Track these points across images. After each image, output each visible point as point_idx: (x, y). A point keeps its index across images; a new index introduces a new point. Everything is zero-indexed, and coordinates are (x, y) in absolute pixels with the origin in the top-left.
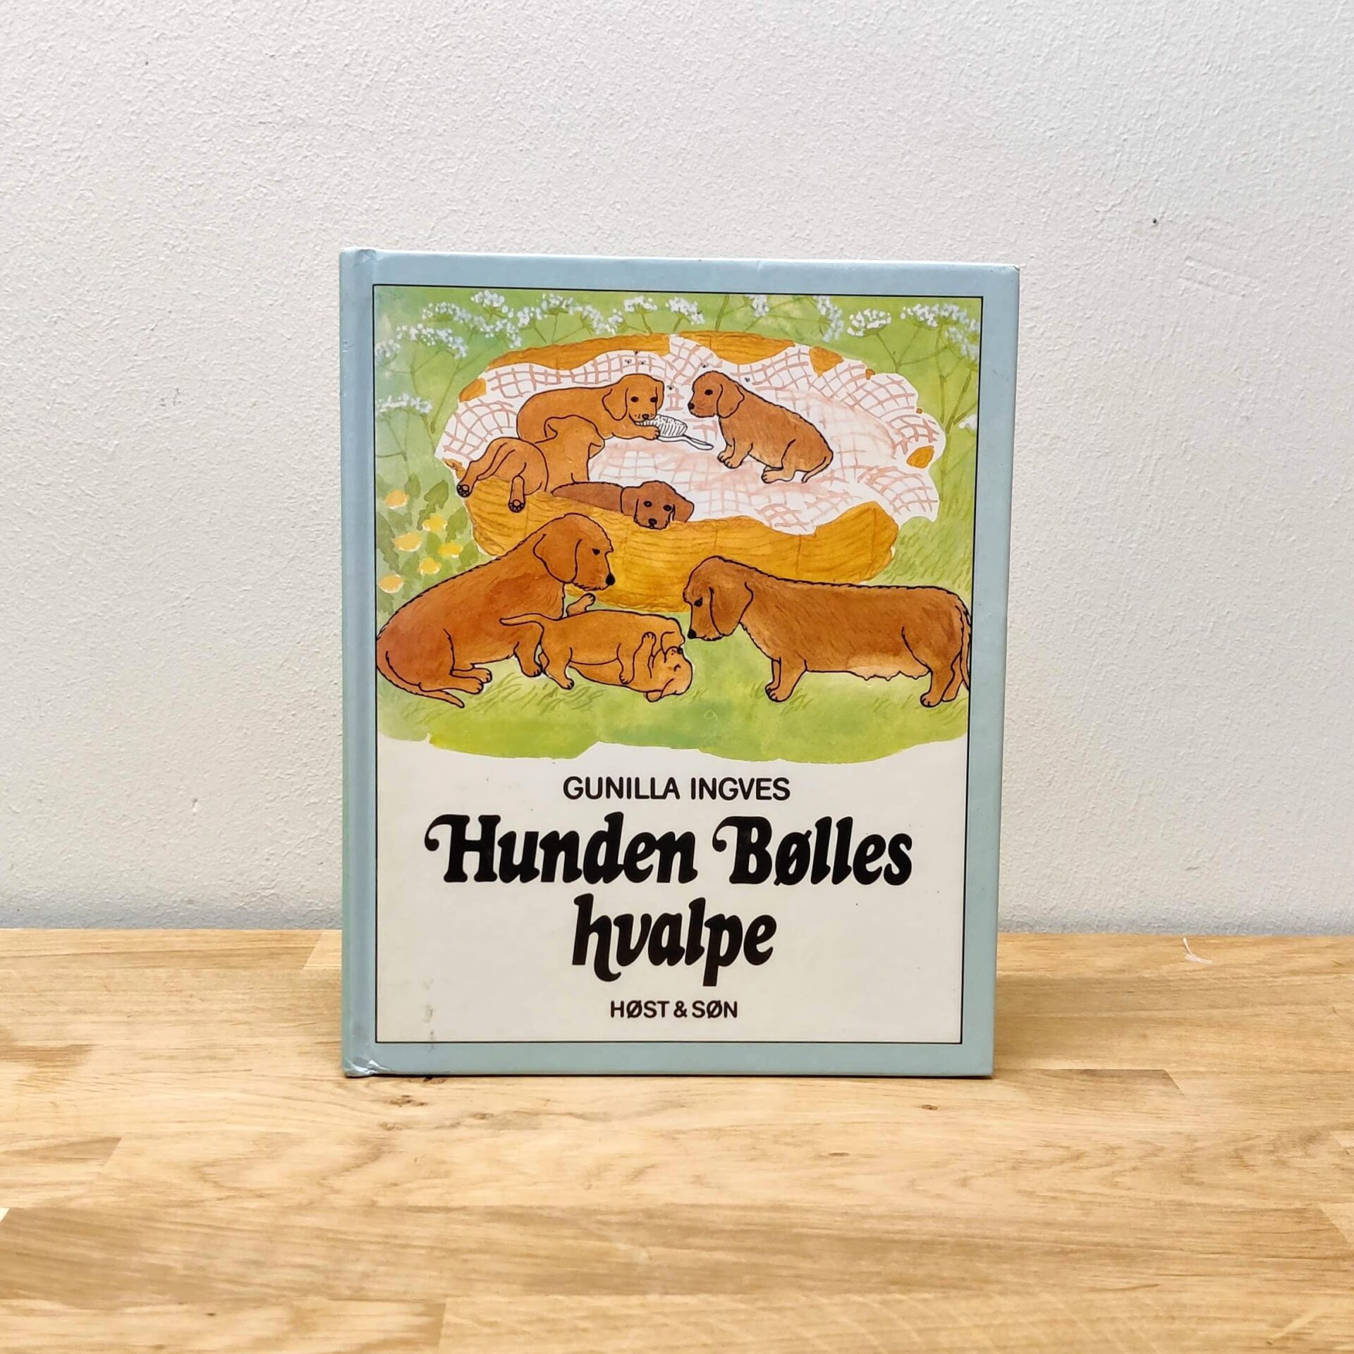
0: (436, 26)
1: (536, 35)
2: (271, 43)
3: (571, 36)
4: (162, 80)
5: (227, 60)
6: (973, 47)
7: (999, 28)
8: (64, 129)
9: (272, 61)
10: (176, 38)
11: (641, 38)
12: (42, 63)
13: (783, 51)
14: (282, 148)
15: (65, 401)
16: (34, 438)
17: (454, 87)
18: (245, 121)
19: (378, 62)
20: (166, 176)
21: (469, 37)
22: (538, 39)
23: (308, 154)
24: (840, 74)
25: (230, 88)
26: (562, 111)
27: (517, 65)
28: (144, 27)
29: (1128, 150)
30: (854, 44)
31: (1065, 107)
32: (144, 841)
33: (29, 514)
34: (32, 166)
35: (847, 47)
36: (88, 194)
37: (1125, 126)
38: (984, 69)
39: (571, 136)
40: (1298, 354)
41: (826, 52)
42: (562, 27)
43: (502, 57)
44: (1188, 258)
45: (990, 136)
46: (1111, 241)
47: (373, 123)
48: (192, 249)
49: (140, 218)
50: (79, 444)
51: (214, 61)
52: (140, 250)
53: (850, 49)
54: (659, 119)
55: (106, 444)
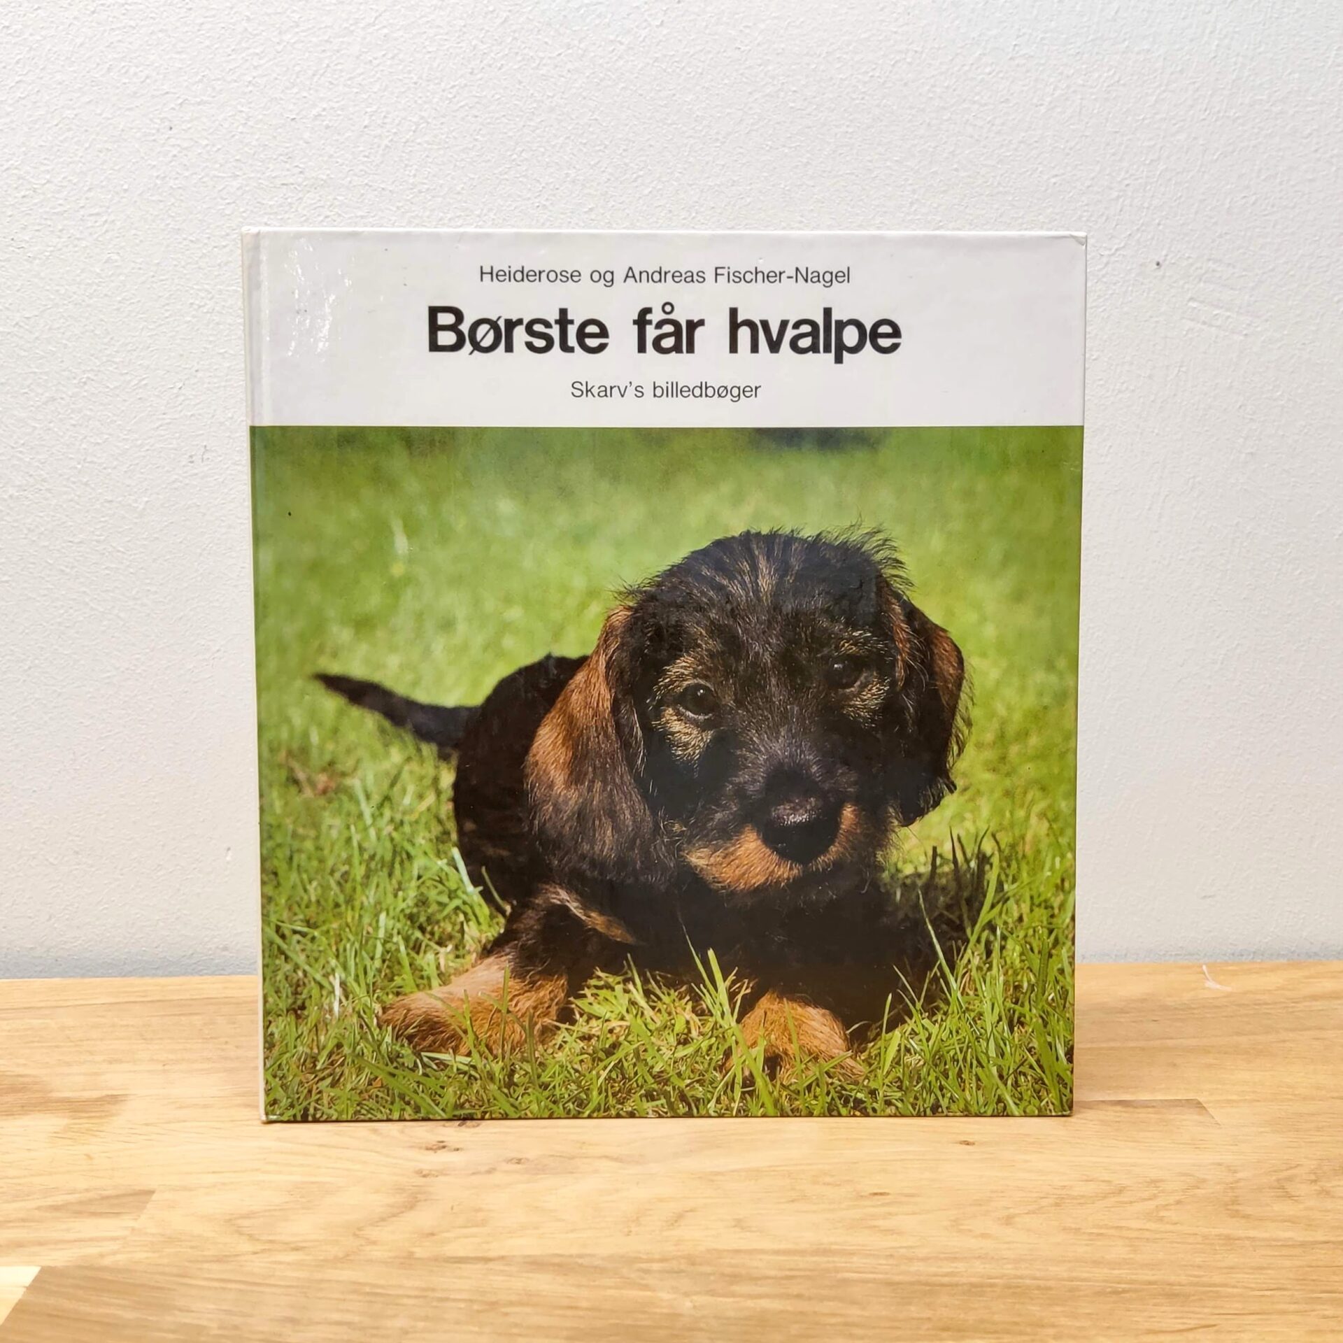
0: (454, 87)
1: (551, 94)
2: (291, 107)
3: (584, 94)
4: (185, 144)
5: (250, 123)
6: (976, 98)
7: (1002, 78)
8: (91, 194)
9: (293, 123)
10: (199, 104)
11: (652, 95)
12: (69, 130)
13: (792, 105)
14: (304, 209)
15: (95, 460)
16: (65, 497)
17: (471, 146)
18: (266, 183)
19: (397, 122)
20: (191, 238)
21: (485, 96)
22: (552, 97)
23: (328, 213)
24: (848, 126)
25: (252, 152)
26: (577, 166)
27: (532, 124)
28: (167, 93)
29: (1130, 194)
30: (860, 96)
31: (1068, 154)
32: (179, 890)
33: (62, 571)
34: (61, 231)
35: (854, 99)
36: (115, 257)
37: (1127, 172)
38: (989, 119)
39: (586, 191)
40: (1300, 391)
41: (833, 106)
42: (577, 85)
43: (517, 116)
44: (1191, 299)
45: (996, 184)
46: (1115, 284)
47: (393, 182)
48: (217, 308)
49: (167, 279)
50: (111, 501)
51: (235, 125)
52: (167, 310)
53: (857, 102)
54: (672, 173)
55: (136, 501)
